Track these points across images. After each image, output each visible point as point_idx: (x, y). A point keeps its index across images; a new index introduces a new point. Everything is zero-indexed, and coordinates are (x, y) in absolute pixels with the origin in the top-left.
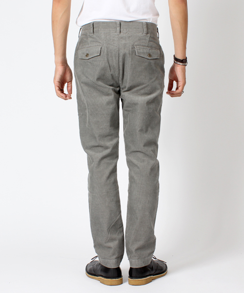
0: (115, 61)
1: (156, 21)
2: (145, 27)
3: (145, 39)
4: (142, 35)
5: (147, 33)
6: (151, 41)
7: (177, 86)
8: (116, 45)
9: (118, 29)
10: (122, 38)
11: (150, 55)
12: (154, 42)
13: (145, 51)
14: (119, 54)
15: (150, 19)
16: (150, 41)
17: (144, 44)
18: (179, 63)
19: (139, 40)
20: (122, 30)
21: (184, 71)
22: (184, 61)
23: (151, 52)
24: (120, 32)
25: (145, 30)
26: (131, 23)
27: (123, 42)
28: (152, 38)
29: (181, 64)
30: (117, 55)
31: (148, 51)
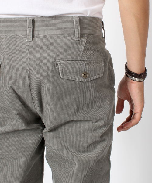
0: (23, 87)
1: (100, 13)
2: (77, 25)
3: (78, 48)
4: (71, 41)
5: (81, 36)
6: (89, 49)
7: (131, 112)
8: (24, 61)
9: (30, 31)
10: (36, 47)
11: (86, 75)
12: (94, 50)
13: (77, 69)
14: (30, 76)
15: (86, 11)
16: (85, 50)
17: (75, 57)
18: (134, 79)
19: (66, 50)
20: (36, 32)
21: (142, 89)
22: (142, 75)
23: (87, 69)
24: (33, 36)
25: (77, 31)
26: (53, 20)
27: (38, 55)
28: (90, 43)
29: (138, 79)
30: (27, 78)
31: (82, 69)
